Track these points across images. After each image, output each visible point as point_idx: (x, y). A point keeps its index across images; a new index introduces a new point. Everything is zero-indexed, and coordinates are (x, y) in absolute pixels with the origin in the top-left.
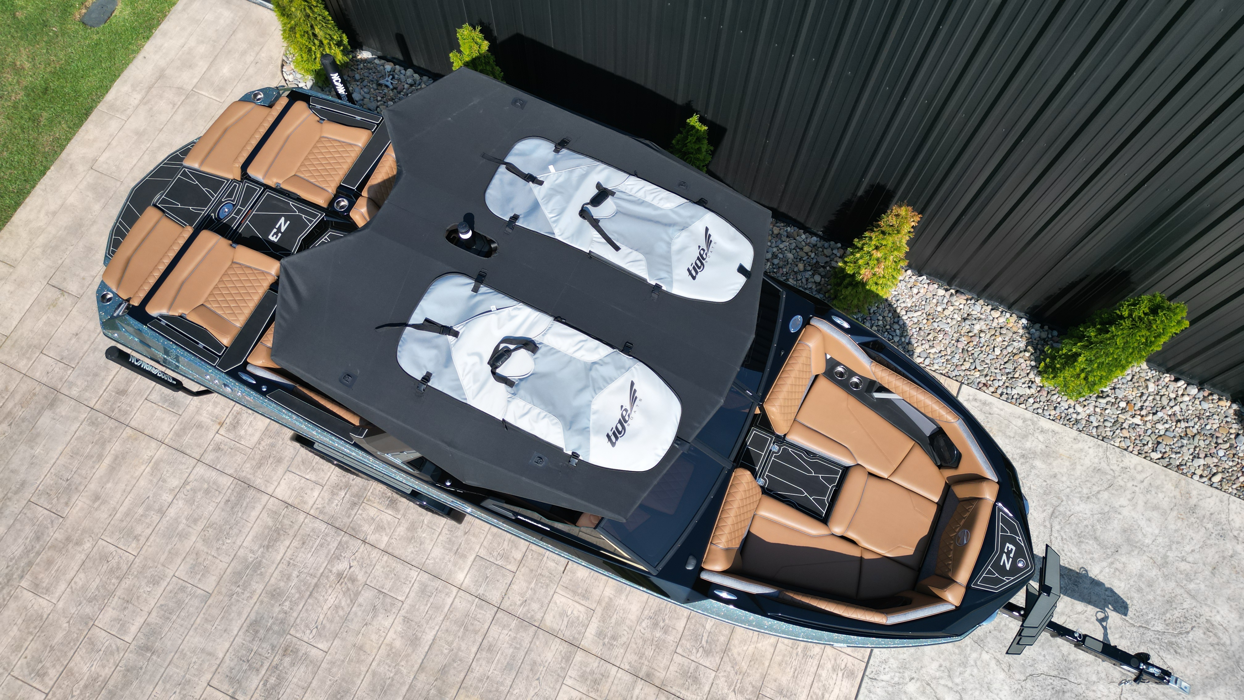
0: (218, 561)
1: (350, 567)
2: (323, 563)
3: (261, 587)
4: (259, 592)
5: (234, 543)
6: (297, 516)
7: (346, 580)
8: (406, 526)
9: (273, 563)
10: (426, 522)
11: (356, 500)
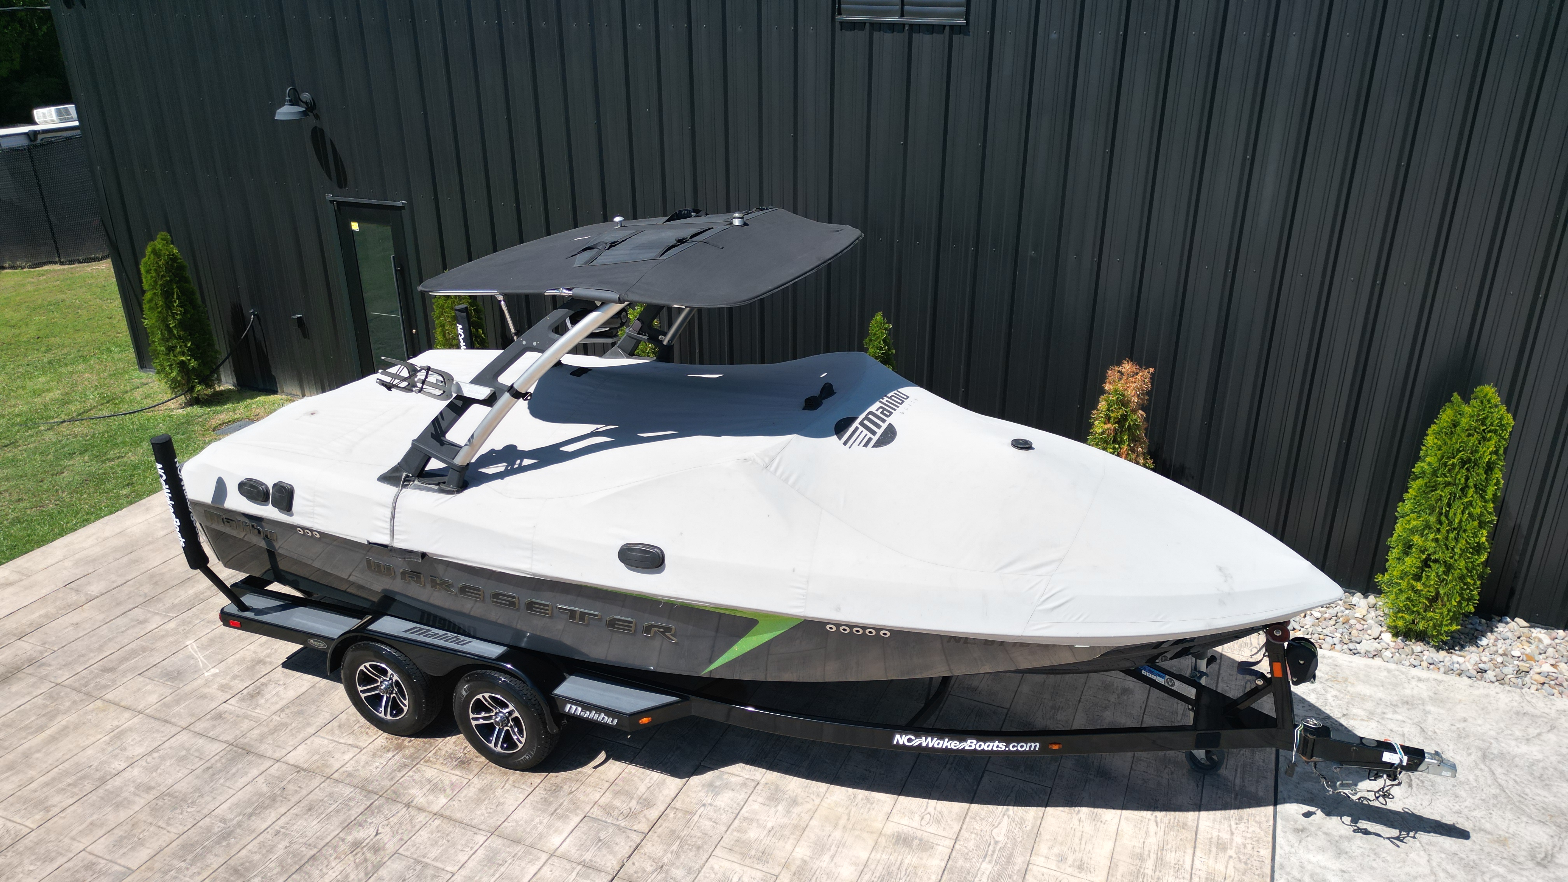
0: (165, 832)
1: (377, 834)
2: (333, 831)
3: (221, 860)
4: (215, 866)
5: (199, 812)
6: (310, 780)
7: (365, 849)
8: (479, 786)
9: (253, 831)
10: (510, 782)
11: (408, 761)
